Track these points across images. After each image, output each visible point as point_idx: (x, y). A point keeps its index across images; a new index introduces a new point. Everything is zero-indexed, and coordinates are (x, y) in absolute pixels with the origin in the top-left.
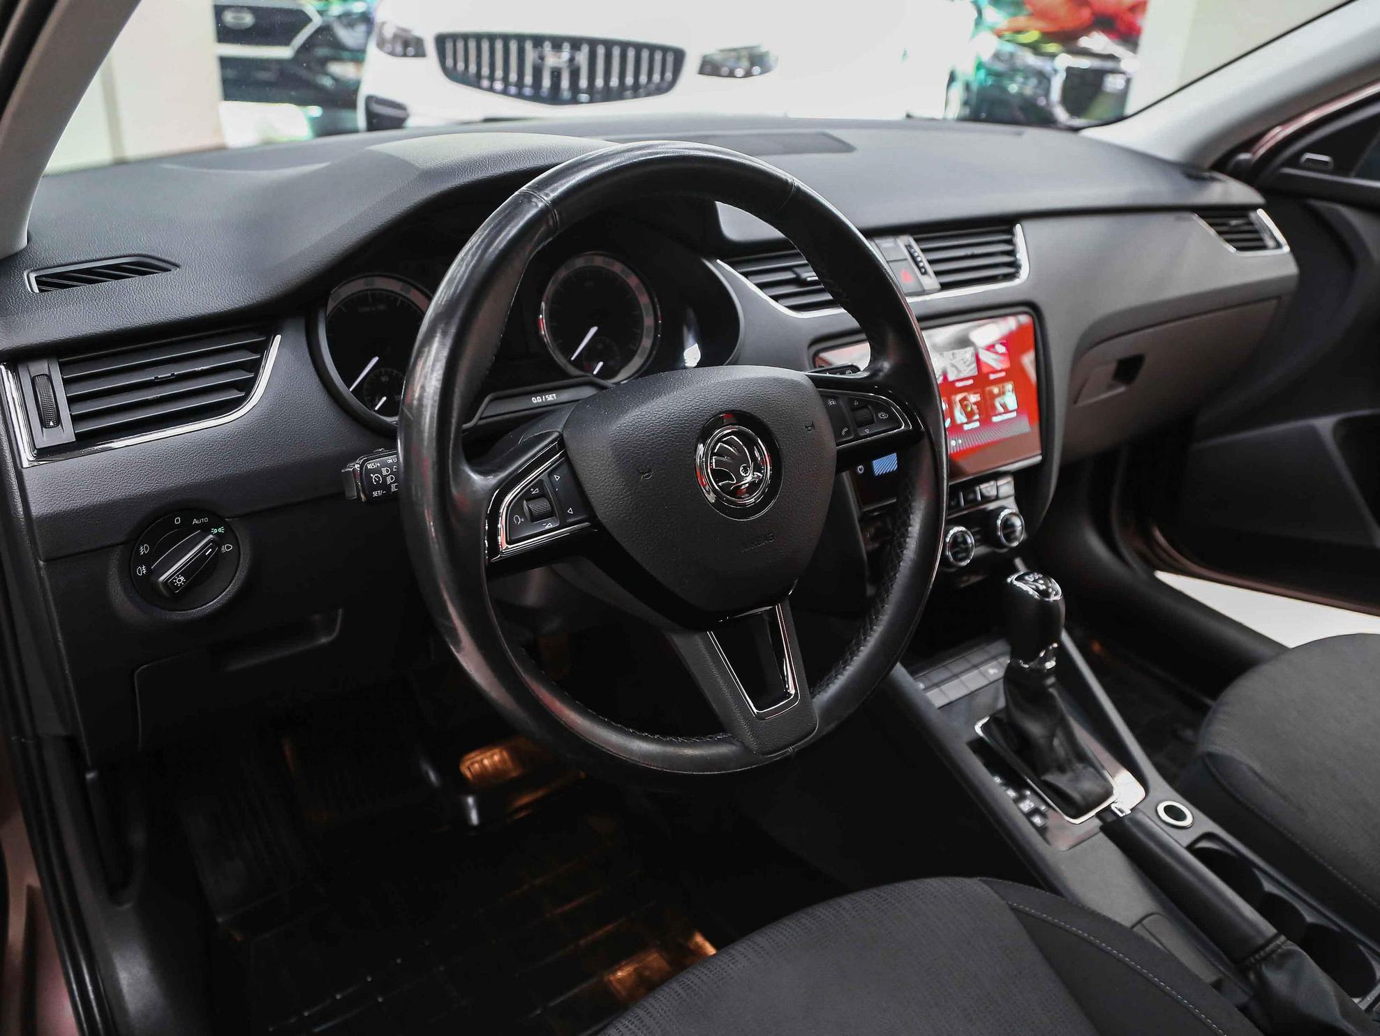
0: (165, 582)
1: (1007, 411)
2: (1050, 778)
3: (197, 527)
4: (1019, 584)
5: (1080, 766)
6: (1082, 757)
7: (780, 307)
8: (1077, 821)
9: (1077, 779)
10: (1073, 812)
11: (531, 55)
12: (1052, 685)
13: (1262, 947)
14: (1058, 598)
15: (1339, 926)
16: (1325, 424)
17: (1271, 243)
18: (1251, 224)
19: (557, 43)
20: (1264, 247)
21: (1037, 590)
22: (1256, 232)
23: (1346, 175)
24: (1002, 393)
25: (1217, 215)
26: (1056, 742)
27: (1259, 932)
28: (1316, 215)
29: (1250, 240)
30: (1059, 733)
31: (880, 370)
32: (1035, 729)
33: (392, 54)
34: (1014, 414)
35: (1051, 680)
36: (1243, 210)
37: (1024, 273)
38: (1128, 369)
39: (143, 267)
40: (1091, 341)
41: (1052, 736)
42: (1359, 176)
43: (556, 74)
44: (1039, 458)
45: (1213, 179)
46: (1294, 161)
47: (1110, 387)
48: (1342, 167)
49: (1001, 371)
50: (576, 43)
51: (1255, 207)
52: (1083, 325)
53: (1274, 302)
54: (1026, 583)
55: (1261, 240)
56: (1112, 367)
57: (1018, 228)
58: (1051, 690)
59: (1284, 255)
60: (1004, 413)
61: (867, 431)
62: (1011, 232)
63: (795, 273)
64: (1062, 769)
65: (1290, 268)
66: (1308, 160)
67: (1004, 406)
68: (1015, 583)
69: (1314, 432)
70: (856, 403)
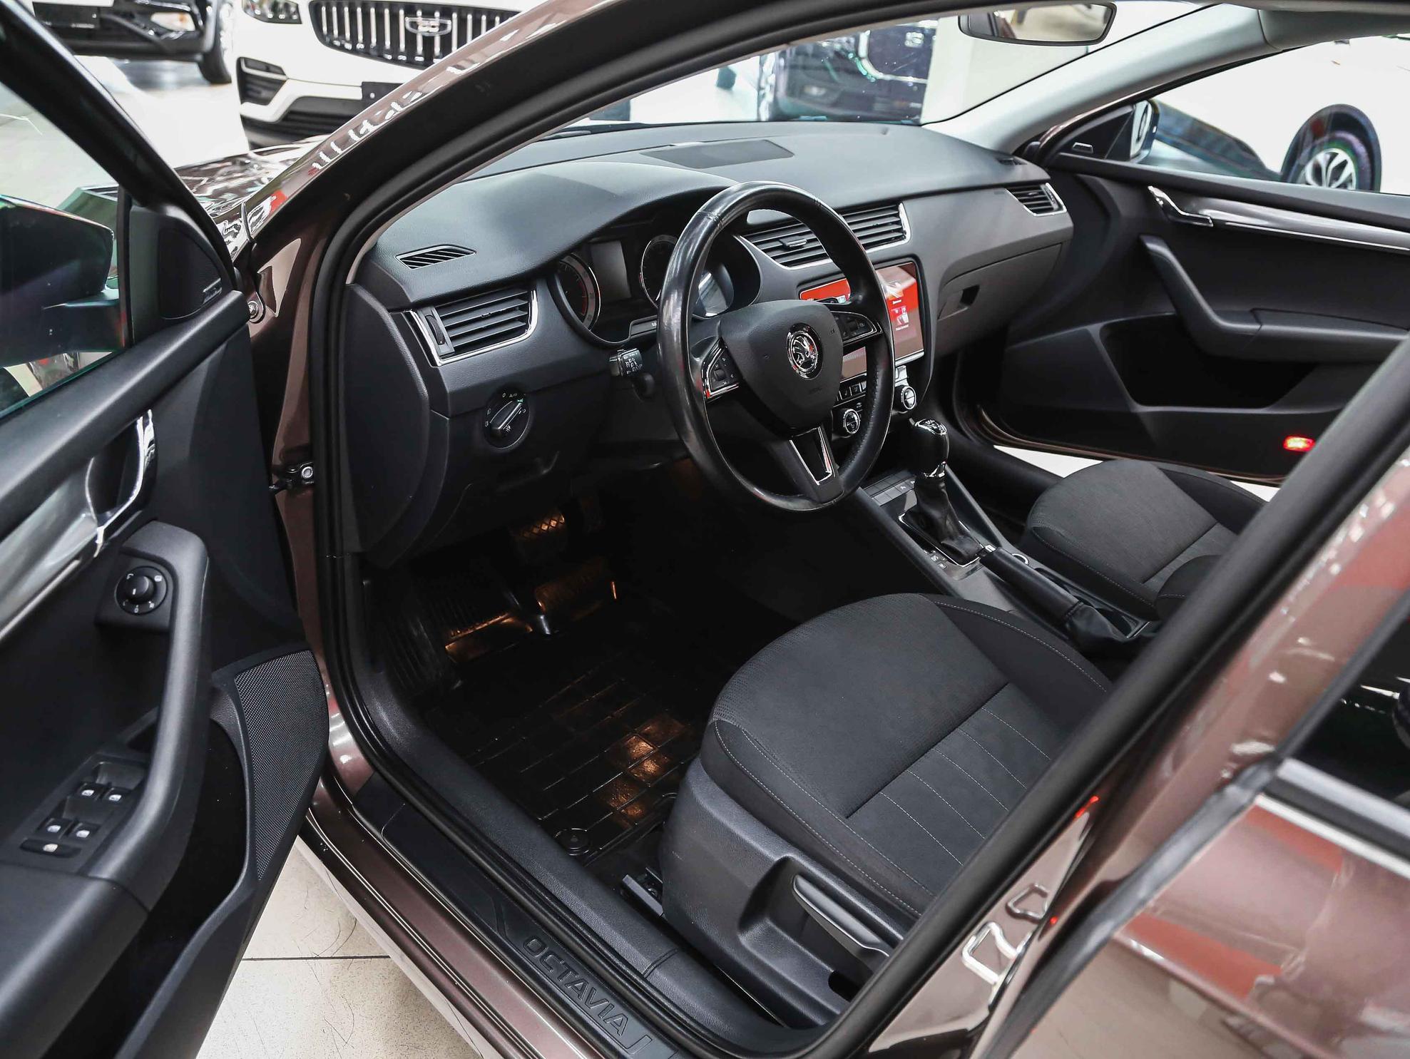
0: (501, 430)
1: (904, 324)
2: (947, 542)
3: (511, 399)
4: (922, 426)
5: (961, 537)
6: (963, 532)
7: (777, 263)
8: (963, 566)
9: (961, 543)
10: (961, 561)
11: (404, 22)
12: (943, 488)
13: (1071, 609)
14: (944, 433)
15: (1112, 608)
16: (1095, 329)
17: (1055, 206)
18: (1042, 193)
19: (428, 12)
20: (1051, 210)
21: (933, 429)
22: (1045, 199)
23: (1102, 158)
24: (900, 313)
25: (1022, 190)
26: (947, 522)
27: (1070, 601)
28: (1083, 184)
29: (1041, 206)
30: (949, 518)
31: (857, 300)
32: (936, 514)
33: (262, 17)
34: (907, 326)
35: (943, 485)
36: (1036, 184)
37: (908, 236)
38: (969, 295)
39: (453, 252)
40: (949, 277)
41: (945, 519)
42: (1109, 158)
43: (428, 41)
44: (923, 354)
45: (1017, 163)
46: (1068, 148)
47: (959, 308)
48: (1099, 152)
49: (898, 299)
50: (446, 11)
51: (1044, 182)
52: (945, 267)
53: (1059, 245)
54: (926, 425)
55: (1049, 204)
56: (961, 293)
57: (901, 205)
58: (943, 490)
59: (1065, 213)
60: (902, 325)
61: (855, 334)
62: (897, 208)
63: (782, 242)
64: (952, 538)
65: (1069, 223)
66: (1077, 145)
67: (902, 321)
68: (919, 426)
69: (1087, 334)
70: (849, 319)
